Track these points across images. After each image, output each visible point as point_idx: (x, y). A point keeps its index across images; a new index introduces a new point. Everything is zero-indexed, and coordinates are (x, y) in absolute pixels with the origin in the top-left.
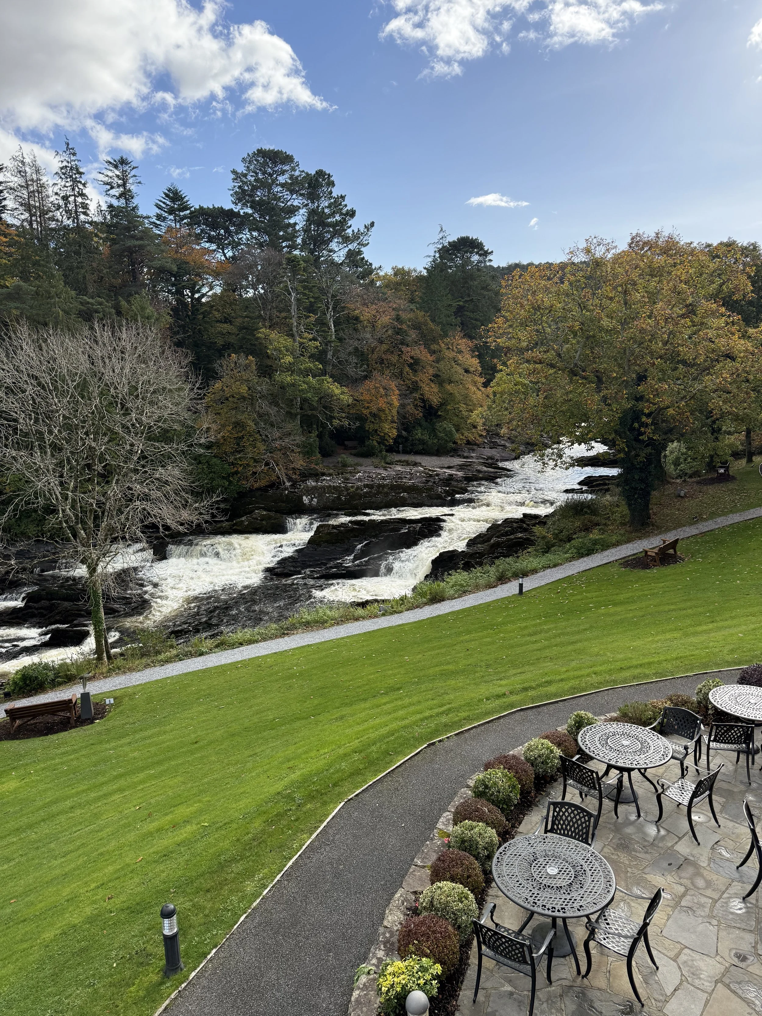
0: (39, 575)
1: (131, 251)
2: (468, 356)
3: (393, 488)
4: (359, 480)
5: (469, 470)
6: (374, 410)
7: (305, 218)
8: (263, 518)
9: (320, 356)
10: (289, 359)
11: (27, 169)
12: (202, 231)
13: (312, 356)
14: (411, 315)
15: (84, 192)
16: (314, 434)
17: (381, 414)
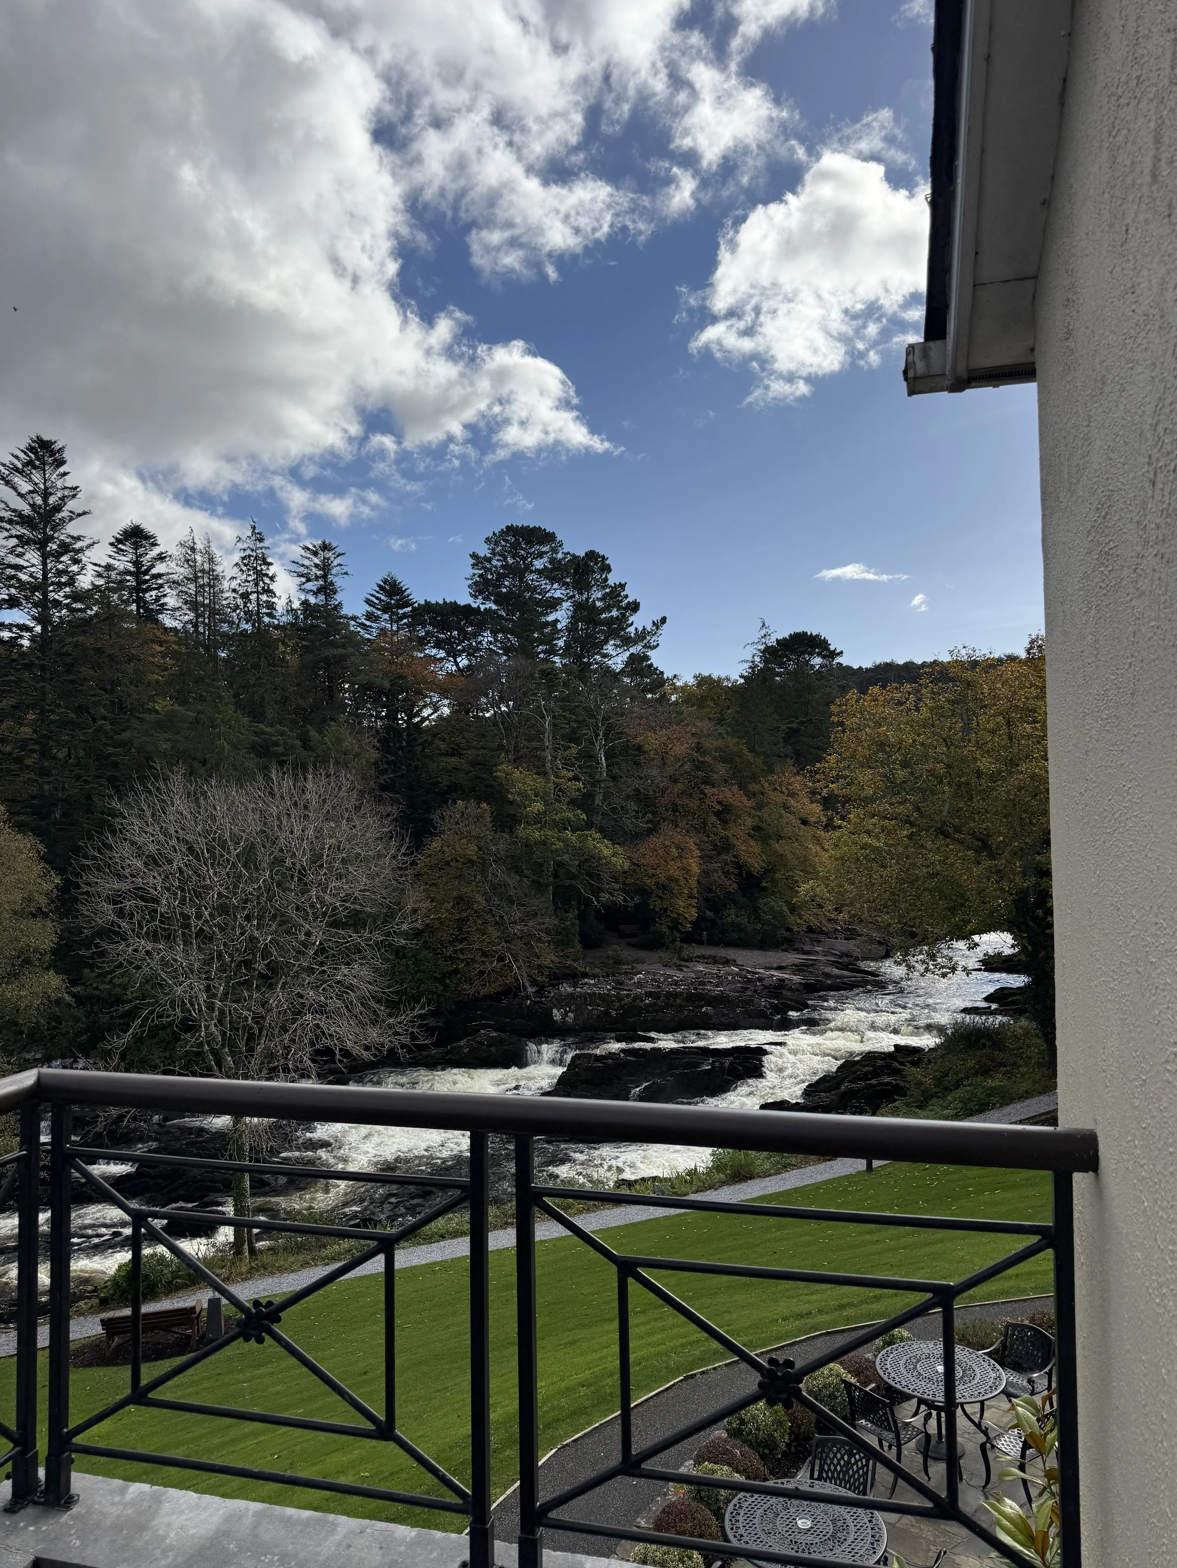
0: (159, 1124)
1: (328, 663)
2: (806, 801)
3: (690, 998)
4: (639, 984)
5: (811, 973)
6: (662, 879)
7: (570, 613)
8: (492, 1042)
9: (584, 802)
10: (538, 806)
11: (198, 558)
12: (427, 633)
13: (572, 802)
14: (719, 743)
15: (271, 587)
16: (573, 914)
17: (673, 885)
